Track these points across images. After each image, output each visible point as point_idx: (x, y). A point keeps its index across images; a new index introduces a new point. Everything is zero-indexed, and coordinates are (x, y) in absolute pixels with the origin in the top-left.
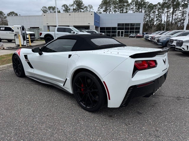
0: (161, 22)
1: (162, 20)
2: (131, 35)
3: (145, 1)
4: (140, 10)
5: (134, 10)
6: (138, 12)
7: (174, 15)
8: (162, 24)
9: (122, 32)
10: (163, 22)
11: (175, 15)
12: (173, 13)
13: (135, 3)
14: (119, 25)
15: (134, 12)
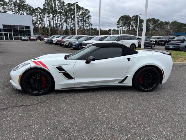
0: (44, 25)
1: (45, 24)
2: (23, 38)
3: (25, 3)
4: (21, 12)
5: (13, 11)
6: (18, 13)
7: (54, 20)
8: (46, 28)
9: (11, 35)
10: (46, 26)
11: (56, 20)
12: (53, 18)
13: (14, 3)
14: (4, 26)
15: (14, 13)
